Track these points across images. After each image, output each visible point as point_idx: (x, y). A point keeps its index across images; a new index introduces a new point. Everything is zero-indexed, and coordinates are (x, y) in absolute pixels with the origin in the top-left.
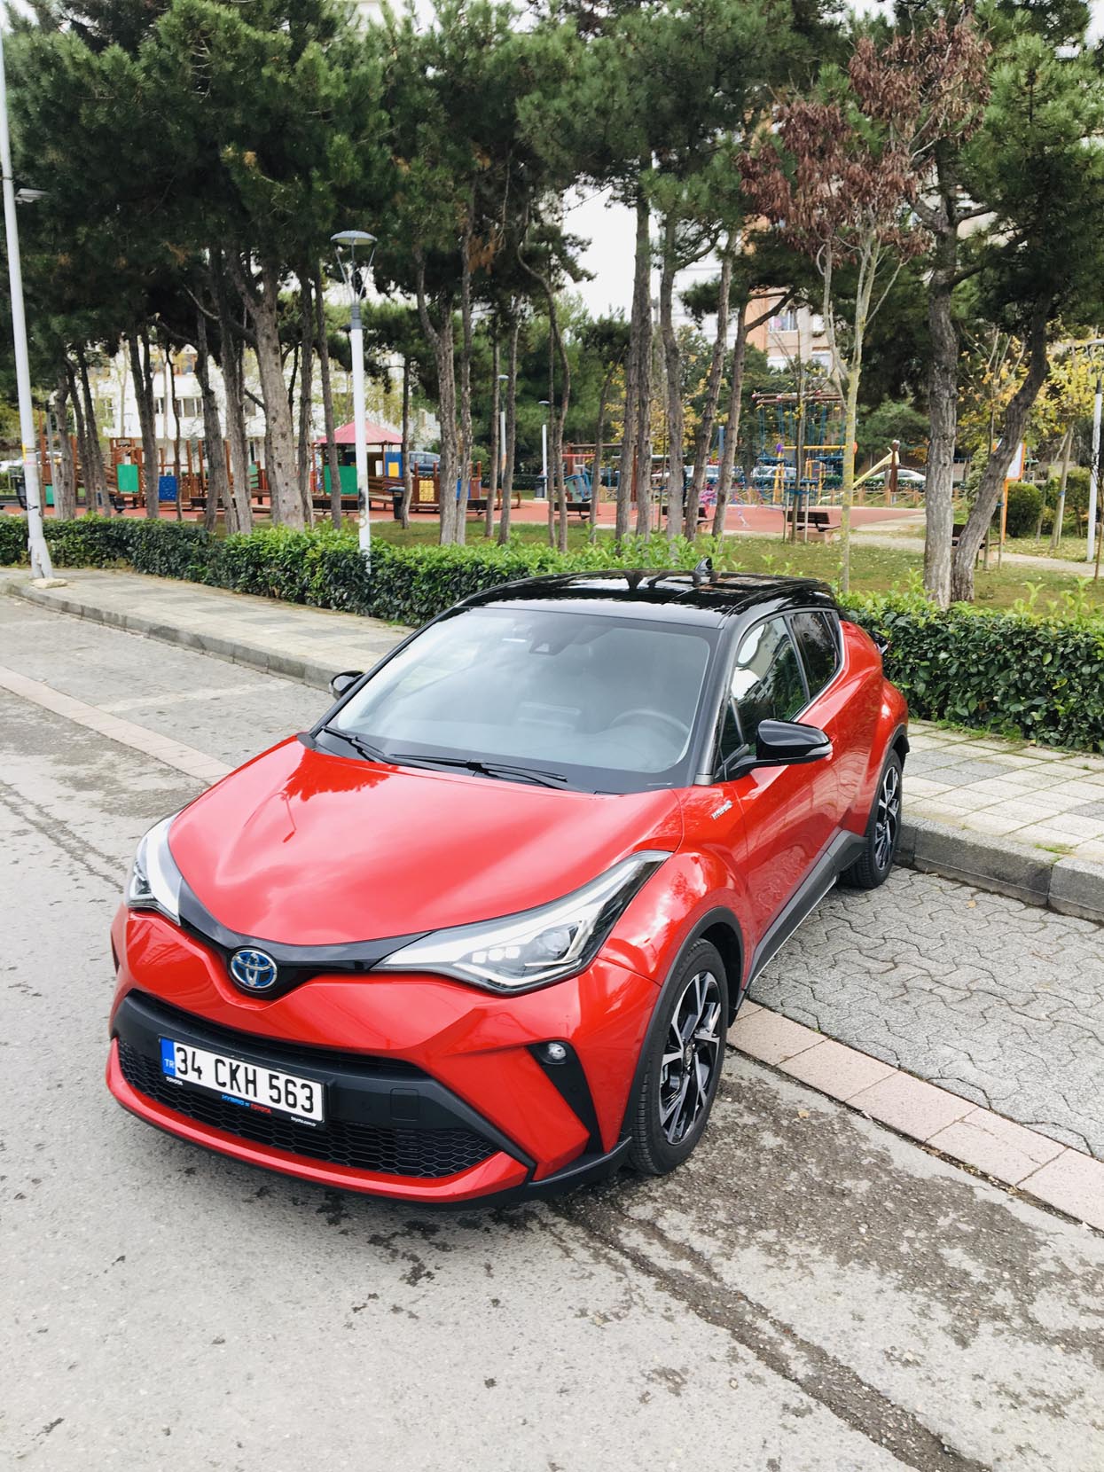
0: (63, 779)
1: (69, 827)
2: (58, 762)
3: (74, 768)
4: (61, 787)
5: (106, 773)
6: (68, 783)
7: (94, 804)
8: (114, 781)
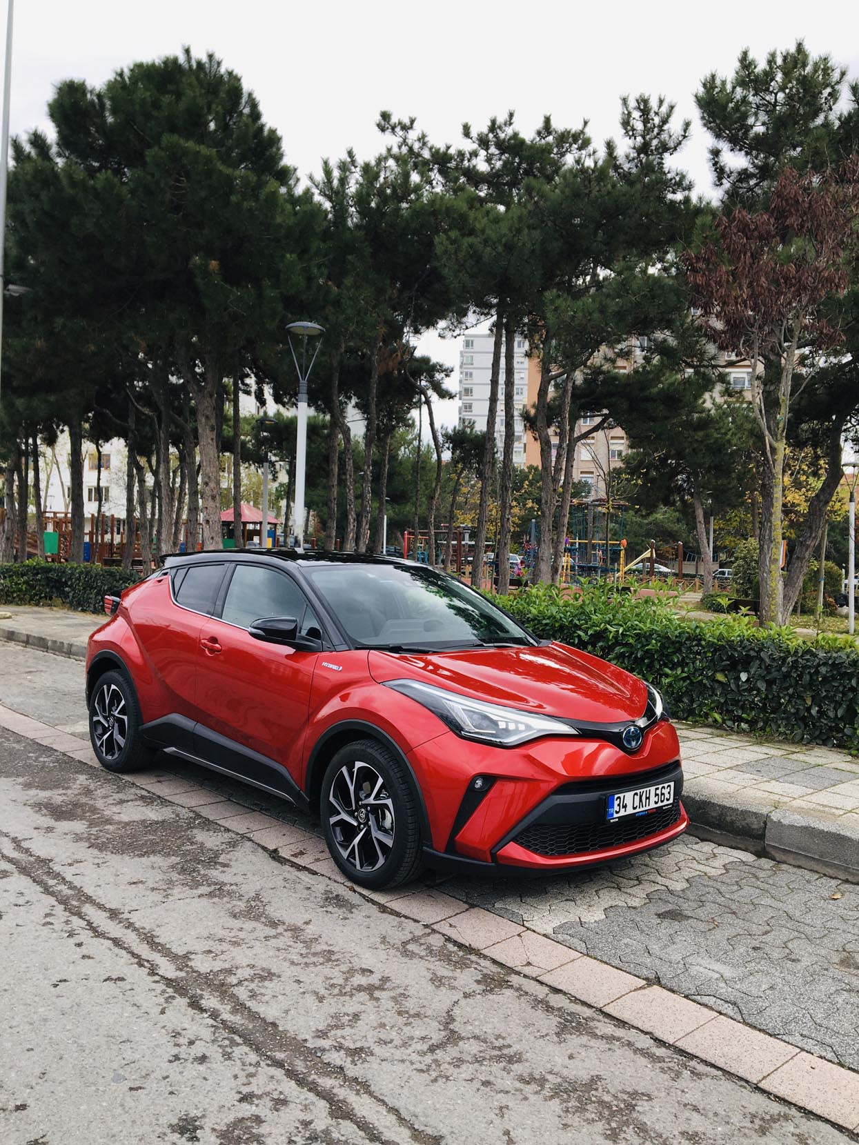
0: (39, 806)
1: (57, 868)
2: (28, 786)
3: (47, 794)
4: (37, 816)
5: (84, 800)
6: (44, 811)
7: (78, 838)
8: (94, 810)
